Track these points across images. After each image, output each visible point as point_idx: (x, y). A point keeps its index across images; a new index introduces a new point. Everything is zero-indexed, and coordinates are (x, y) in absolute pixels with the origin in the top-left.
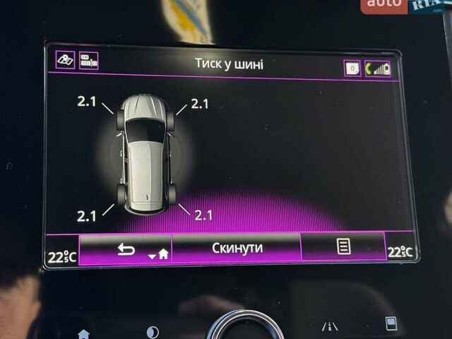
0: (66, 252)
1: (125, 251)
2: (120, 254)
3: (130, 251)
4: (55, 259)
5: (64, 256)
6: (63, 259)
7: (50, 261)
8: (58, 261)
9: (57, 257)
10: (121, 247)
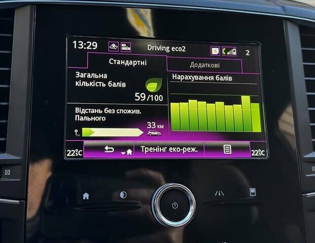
0: (77, 150)
1: (109, 150)
2: (106, 152)
3: (111, 150)
4: (71, 154)
5: (76, 152)
6: (75, 154)
7: (68, 155)
8: (72, 155)
9: (72, 153)
10: (107, 148)
